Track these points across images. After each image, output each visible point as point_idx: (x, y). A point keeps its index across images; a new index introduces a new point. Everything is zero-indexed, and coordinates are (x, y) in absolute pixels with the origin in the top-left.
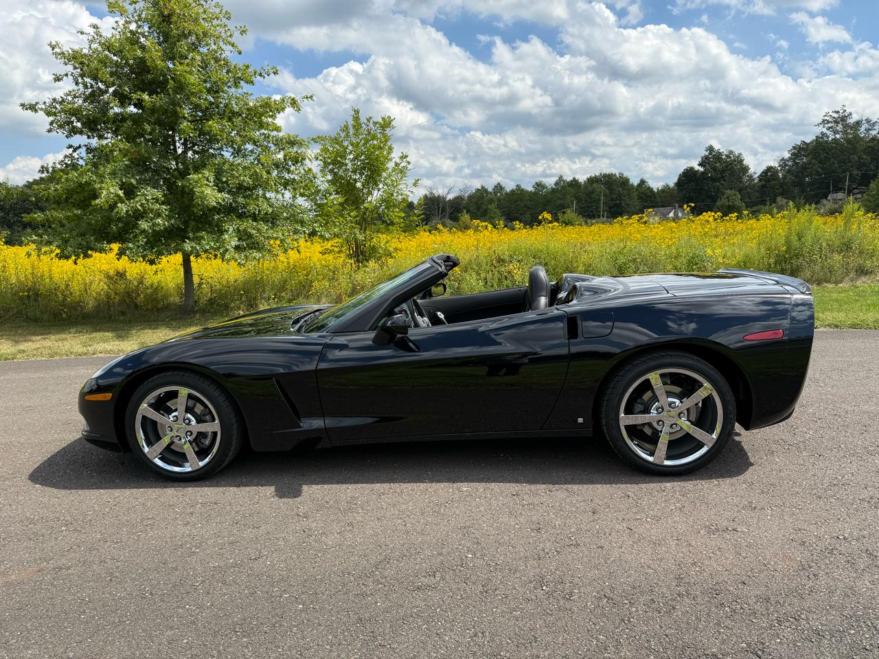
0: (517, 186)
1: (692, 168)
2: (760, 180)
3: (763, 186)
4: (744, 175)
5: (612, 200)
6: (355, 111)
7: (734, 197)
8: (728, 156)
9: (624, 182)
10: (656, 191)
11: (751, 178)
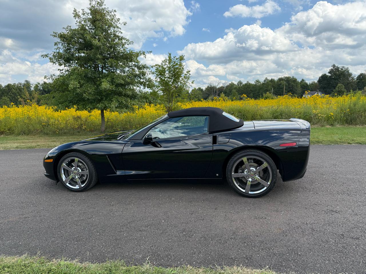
0: (247, 82)
1: (325, 74)
2: (357, 79)
3: (359, 82)
4: (349, 77)
5: (289, 88)
6: (169, 54)
7: (341, 87)
8: (342, 69)
9: (294, 80)
10: (309, 84)
11: (353, 79)
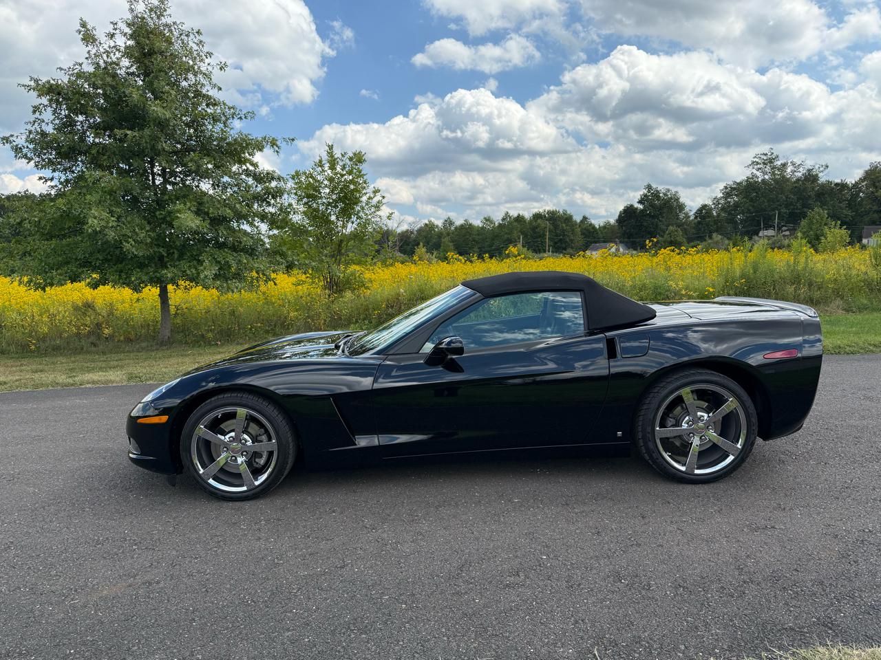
0: (465, 221)
1: (632, 206)
2: (696, 218)
3: (699, 223)
4: (680, 212)
5: (557, 235)
7: (676, 233)
8: (665, 195)
9: (568, 219)
10: (598, 227)
11: (687, 216)
